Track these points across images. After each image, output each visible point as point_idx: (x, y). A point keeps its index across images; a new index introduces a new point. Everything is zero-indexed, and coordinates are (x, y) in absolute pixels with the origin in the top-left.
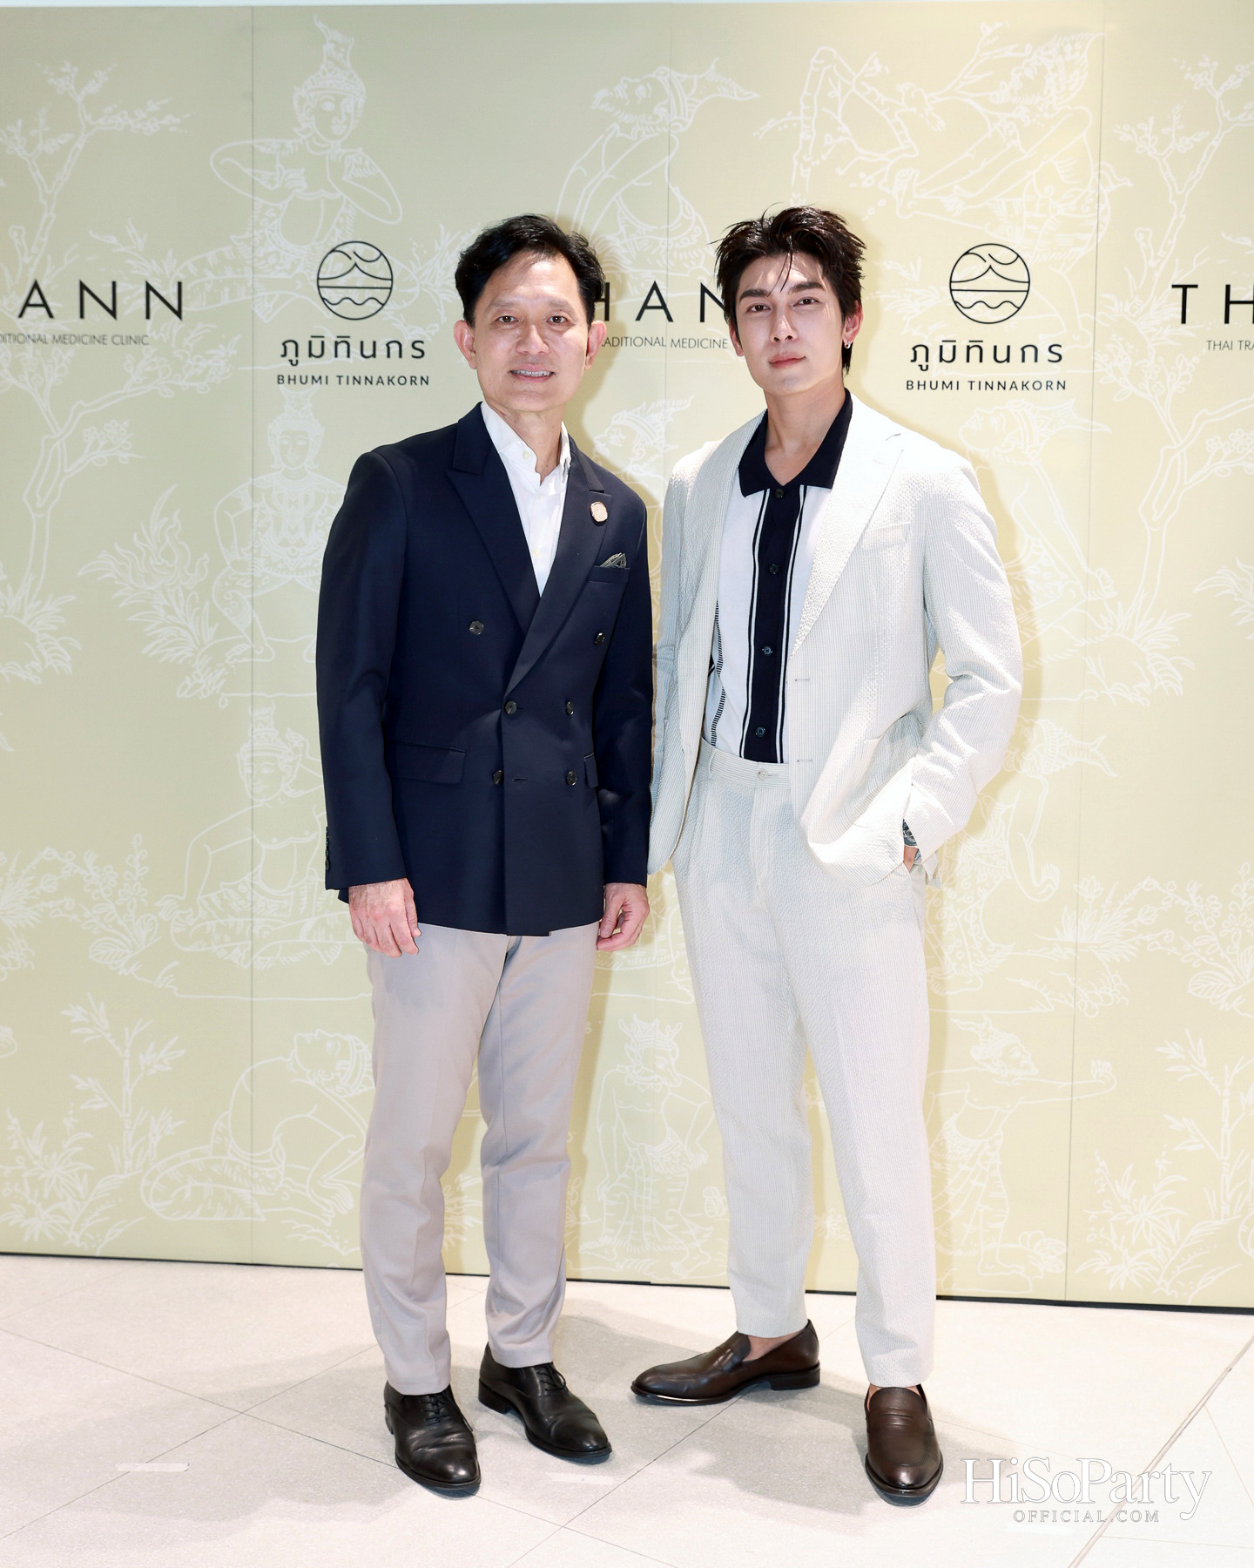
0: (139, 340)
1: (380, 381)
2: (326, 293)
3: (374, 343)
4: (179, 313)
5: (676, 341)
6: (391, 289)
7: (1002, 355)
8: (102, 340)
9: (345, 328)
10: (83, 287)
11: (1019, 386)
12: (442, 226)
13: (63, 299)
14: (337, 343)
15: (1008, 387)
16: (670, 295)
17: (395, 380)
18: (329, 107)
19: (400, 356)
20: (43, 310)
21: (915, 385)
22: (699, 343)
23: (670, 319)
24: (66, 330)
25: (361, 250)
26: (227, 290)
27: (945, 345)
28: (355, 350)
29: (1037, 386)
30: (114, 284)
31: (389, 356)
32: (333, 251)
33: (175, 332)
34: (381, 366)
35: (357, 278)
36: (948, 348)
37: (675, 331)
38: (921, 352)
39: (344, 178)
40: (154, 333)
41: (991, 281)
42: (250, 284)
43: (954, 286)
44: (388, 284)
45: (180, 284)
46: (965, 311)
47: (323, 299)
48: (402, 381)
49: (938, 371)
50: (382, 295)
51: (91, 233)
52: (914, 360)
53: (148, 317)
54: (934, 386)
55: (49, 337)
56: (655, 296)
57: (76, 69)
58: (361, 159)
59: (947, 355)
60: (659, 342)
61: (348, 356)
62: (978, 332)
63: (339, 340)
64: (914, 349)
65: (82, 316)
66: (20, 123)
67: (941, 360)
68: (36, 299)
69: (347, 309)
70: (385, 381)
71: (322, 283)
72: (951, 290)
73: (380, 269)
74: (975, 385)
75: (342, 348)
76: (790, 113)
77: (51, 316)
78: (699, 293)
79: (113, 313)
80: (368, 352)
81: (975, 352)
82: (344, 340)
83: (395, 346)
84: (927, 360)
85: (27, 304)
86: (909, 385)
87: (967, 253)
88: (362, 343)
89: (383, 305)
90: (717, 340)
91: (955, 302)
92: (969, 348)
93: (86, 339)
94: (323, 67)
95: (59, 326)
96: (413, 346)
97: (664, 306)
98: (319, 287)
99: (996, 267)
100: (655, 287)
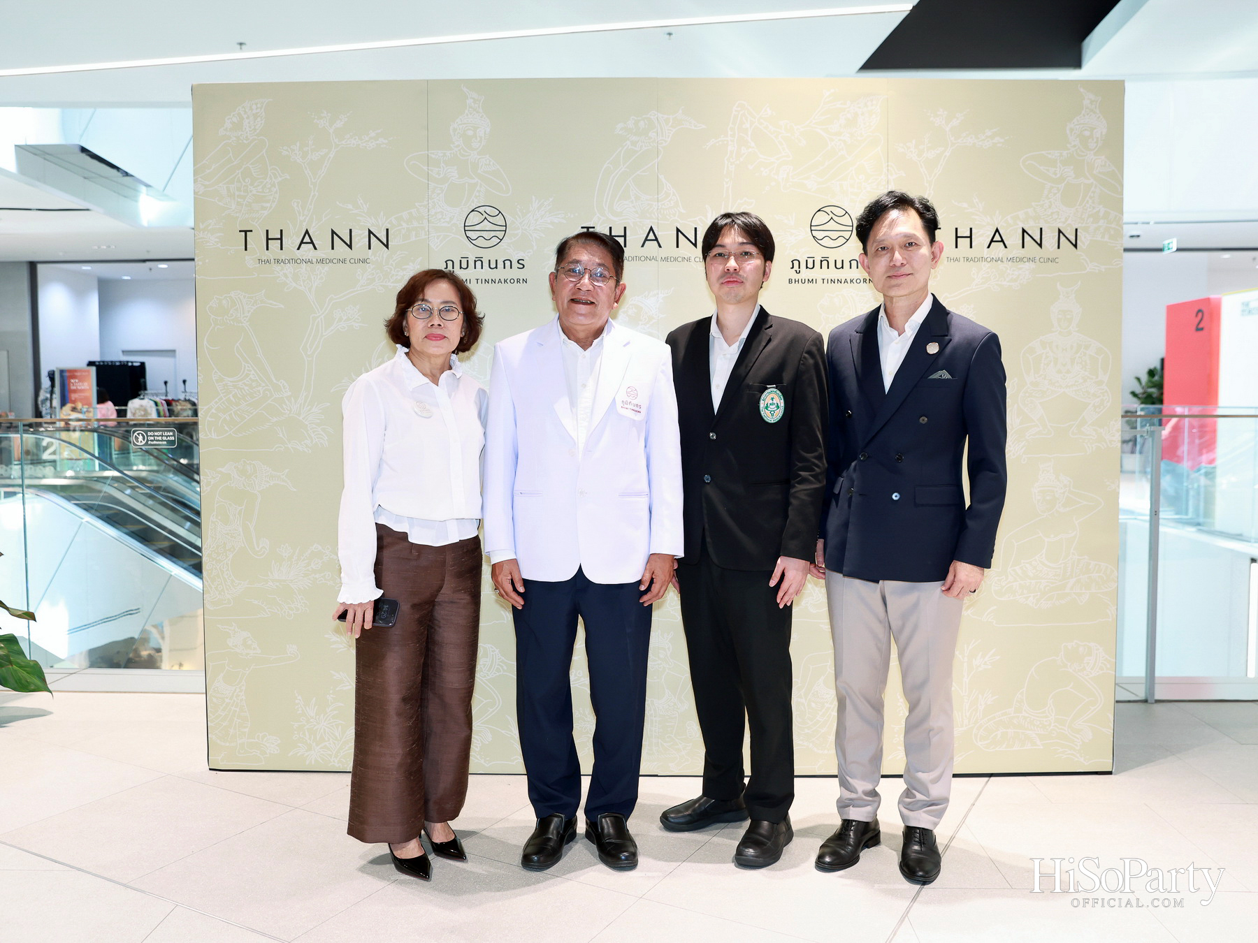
0: (364, 261)
1: (500, 281)
2: (469, 234)
3: (496, 261)
4: (387, 246)
5: (663, 258)
6: (505, 231)
7: (839, 265)
8: (344, 261)
9: (480, 253)
10: (333, 232)
11: (849, 281)
12: (533, 197)
13: (322, 239)
14: (475, 261)
15: (843, 282)
16: (659, 233)
17: (508, 281)
18: (470, 133)
19: (511, 268)
20: (311, 245)
21: (793, 281)
22: (676, 259)
23: (660, 246)
24: (324, 256)
25: (488, 210)
26: (414, 233)
27: (809, 260)
28: (486, 264)
29: (858, 281)
30: (351, 230)
31: (504, 268)
32: (473, 211)
33: (385, 256)
34: (500, 273)
35: (486, 225)
36: (810, 261)
37: (663, 253)
38: (796, 263)
39: (479, 171)
40: (373, 257)
41: (832, 225)
42: (427, 230)
43: (813, 228)
44: (504, 228)
45: (387, 230)
46: (819, 241)
47: (467, 237)
48: (512, 281)
49: (805, 274)
50: (500, 235)
51: (338, 203)
52: (793, 268)
53: (370, 248)
54: (803, 282)
55: (314, 260)
56: (651, 233)
57: (329, 114)
58: (488, 161)
59: (810, 265)
60: (654, 258)
61: (482, 268)
62: (826, 253)
63: (477, 259)
64: (792, 261)
65: (333, 248)
66: (298, 144)
67: (807, 267)
68: (307, 239)
69: (480, 242)
70: (503, 281)
71: (467, 228)
72: (811, 230)
73: (499, 220)
74: (826, 281)
75: (479, 264)
76: (722, 136)
77: (315, 249)
78: (675, 232)
79: (350, 247)
80: (493, 265)
81: (825, 263)
82: (479, 259)
83: (508, 262)
84: (799, 268)
85: (302, 242)
86: (790, 281)
87: (819, 210)
88: (489, 261)
89: (501, 240)
90: (686, 258)
91: (814, 237)
92: (821, 261)
93: (335, 261)
94: (466, 111)
95: (319, 254)
96: (518, 262)
97: (656, 239)
98: (465, 231)
99: (835, 218)
100: (651, 229)
